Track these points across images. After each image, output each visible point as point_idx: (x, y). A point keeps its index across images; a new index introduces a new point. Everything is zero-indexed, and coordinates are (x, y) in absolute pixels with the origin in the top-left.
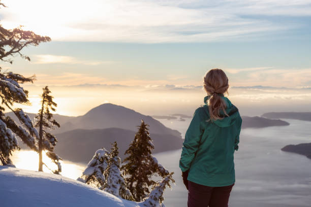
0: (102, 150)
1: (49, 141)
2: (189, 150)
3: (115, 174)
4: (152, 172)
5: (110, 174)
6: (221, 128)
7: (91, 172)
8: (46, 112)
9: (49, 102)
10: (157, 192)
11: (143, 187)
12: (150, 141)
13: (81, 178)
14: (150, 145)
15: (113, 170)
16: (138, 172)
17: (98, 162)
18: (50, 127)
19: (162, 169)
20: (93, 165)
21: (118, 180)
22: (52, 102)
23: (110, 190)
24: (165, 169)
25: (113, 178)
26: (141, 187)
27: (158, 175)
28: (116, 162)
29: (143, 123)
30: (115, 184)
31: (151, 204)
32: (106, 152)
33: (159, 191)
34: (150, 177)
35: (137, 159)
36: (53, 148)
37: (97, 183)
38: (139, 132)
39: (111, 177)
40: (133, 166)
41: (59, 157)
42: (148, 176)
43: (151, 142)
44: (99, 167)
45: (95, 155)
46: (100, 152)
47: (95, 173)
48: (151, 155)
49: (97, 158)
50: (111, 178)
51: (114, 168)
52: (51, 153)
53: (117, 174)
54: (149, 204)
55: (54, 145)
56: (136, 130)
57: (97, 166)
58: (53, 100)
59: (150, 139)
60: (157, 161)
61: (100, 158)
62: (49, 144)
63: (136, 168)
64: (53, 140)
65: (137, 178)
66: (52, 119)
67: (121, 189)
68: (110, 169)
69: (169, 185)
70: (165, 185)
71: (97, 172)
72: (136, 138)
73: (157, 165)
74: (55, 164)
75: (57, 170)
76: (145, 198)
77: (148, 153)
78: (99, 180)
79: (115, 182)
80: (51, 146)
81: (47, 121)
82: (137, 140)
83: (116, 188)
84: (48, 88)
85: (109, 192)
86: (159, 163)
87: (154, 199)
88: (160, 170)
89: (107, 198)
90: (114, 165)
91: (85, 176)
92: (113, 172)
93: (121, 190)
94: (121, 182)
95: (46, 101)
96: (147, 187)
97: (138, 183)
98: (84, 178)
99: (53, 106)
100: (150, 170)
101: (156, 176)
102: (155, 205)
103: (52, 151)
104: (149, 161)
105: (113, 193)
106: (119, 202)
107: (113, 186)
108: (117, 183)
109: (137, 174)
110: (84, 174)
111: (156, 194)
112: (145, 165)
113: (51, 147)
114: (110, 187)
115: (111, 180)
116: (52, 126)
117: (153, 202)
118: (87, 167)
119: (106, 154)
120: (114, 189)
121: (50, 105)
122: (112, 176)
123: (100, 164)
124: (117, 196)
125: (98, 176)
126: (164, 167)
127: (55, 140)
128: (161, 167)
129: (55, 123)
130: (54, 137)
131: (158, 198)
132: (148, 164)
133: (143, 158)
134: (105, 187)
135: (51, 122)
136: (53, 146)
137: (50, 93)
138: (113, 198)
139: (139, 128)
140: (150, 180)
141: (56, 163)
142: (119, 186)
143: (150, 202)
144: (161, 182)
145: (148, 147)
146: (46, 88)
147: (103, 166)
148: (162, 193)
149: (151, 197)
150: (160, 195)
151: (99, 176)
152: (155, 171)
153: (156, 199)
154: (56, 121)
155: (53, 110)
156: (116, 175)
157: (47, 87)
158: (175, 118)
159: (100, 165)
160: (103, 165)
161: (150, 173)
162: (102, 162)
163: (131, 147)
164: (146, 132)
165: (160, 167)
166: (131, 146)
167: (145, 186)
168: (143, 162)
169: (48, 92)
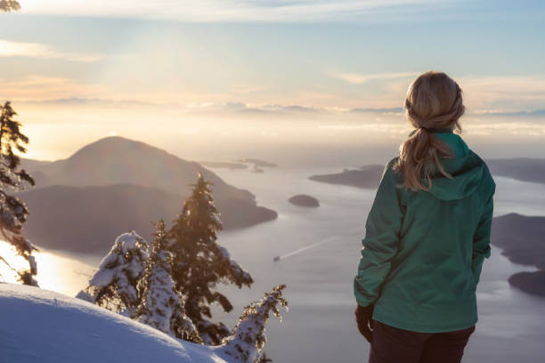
0: (130, 234)
1: (11, 212)
2: (380, 254)
3: (162, 287)
4: (217, 275)
5: (152, 286)
6: (443, 202)
7: (106, 280)
8: (6, 153)
9: (12, 133)
10: (252, 325)
11: (200, 304)
12: (214, 214)
13: (85, 291)
14: (214, 222)
15: (157, 278)
16: (189, 275)
17: (121, 259)
18: (14, 185)
19: (238, 270)
20: (110, 265)
21: (168, 298)
22: (18, 133)
23: (151, 320)
24: (244, 270)
25: (158, 295)
26: (197, 305)
27: (230, 282)
28: (164, 262)
29: (202, 179)
30: (162, 308)
31: (240, 350)
32: (137, 239)
33: (257, 322)
34: (214, 286)
35: (188, 250)
36: (19, 227)
37: (117, 301)
38: (193, 197)
39: (153, 292)
40: (180, 263)
41: (32, 245)
42: (211, 283)
43: (217, 217)
44: (124, 270)
45: (116, 245)
46: (126, 239)
47: (115, 281)
48: (216, 242)
49: (119, 251)
50: (154, 295)
51: (159, 275)
52: (16, 236)
53: (166, 287)
54: (236, 350)
55: (23, 220)
56: (187, 193)
57: (120, 268)
58: (22, 130)
59: (214, 210)
60: (228, 254)
61: (125, 250)
62: (12, 219)
63: (186, 269)
64: (20, 210)
65: (187, 288)
66: (19, 169)
67: (173, 317)
68: (150, 276)
69: (276, 311)
70: (267, 311)
71: (118, 279)
72: (186, 209)
73: (227, 262)
74: (23, 258)
75: (29, 271)
76: (228, 339)
77: (211, 238)
78: (124, 297)
79: (162, 303)
80: (17, 222)
81: (9, 173)
82: (189, 212)
83: (164, 315)
84: (11, 105)
85: (150, 324)
86: (231, 259)
87: (246, 340)
88: (232, 272)
89: (153, 341)
90: (159, 268)
91: (93, 288)
92: (158, 283)
93: (174, 320)
94: (175, 303)
95: (6, 131)
96: (207, 304)
97: (190, 297)
98: (92, 292)
99: (20, 142)
100: (213, 272)
101: (225, 283)
102: (248, 353)
103: (18, 233)
104: (212, 254)
105: (157, 326)
106: (178, 349)
107: (159, 312)
108: (166, 306)
109: (187, 279)
110: (92, 283)
111: (250, 329)
112: (203, 261)
113: (16, 224)
114: (151, 315)
115: (153, 299)
116: (19, 183)
117: (244, 346)
118: (98, 269)
119: (137, 244)
120: (162, 318)
121: (14, 139)
122: (155, 290)
123: (125, 263)
124: (167, 333)
125: (120, 288)
126: (241, 267)
127: (25, 211)
128: (236, 267)
129: (23, 175)
130: (21, 205)
131: (253, 338)
132: (210, 259)
133: (200, 249)
134: (140, 314)
135: (17, 174)
136: (20, 224)
137: (14, 116)
138: (165, 341)
139: (194, 188)
140: (212, 290)
141: (25, 256)
142: (169, 313)
143: (237, 346)
144: (259, 305)
145: (210, 226)
146: (7, 106)
147: (131, 268)
148: (262, 328)
149: (240, 336)
150: (257, 332)
151: (124, 289)
152: (223, 274)
153: (249, 340)
154: (27, 173)
155: (22, 149)
156: (163, 289)
157: (8, 103)
158: (246, 167)
159: (126, 266)
160: (130, 266)
161: (214, 279)
162: (129, 260)
163: (176, 226)
164: (207, 197)
165: (233, 266)
166: (176, 223)
167: (204, 303)
168: (201, 254)
169: (11, 113)
